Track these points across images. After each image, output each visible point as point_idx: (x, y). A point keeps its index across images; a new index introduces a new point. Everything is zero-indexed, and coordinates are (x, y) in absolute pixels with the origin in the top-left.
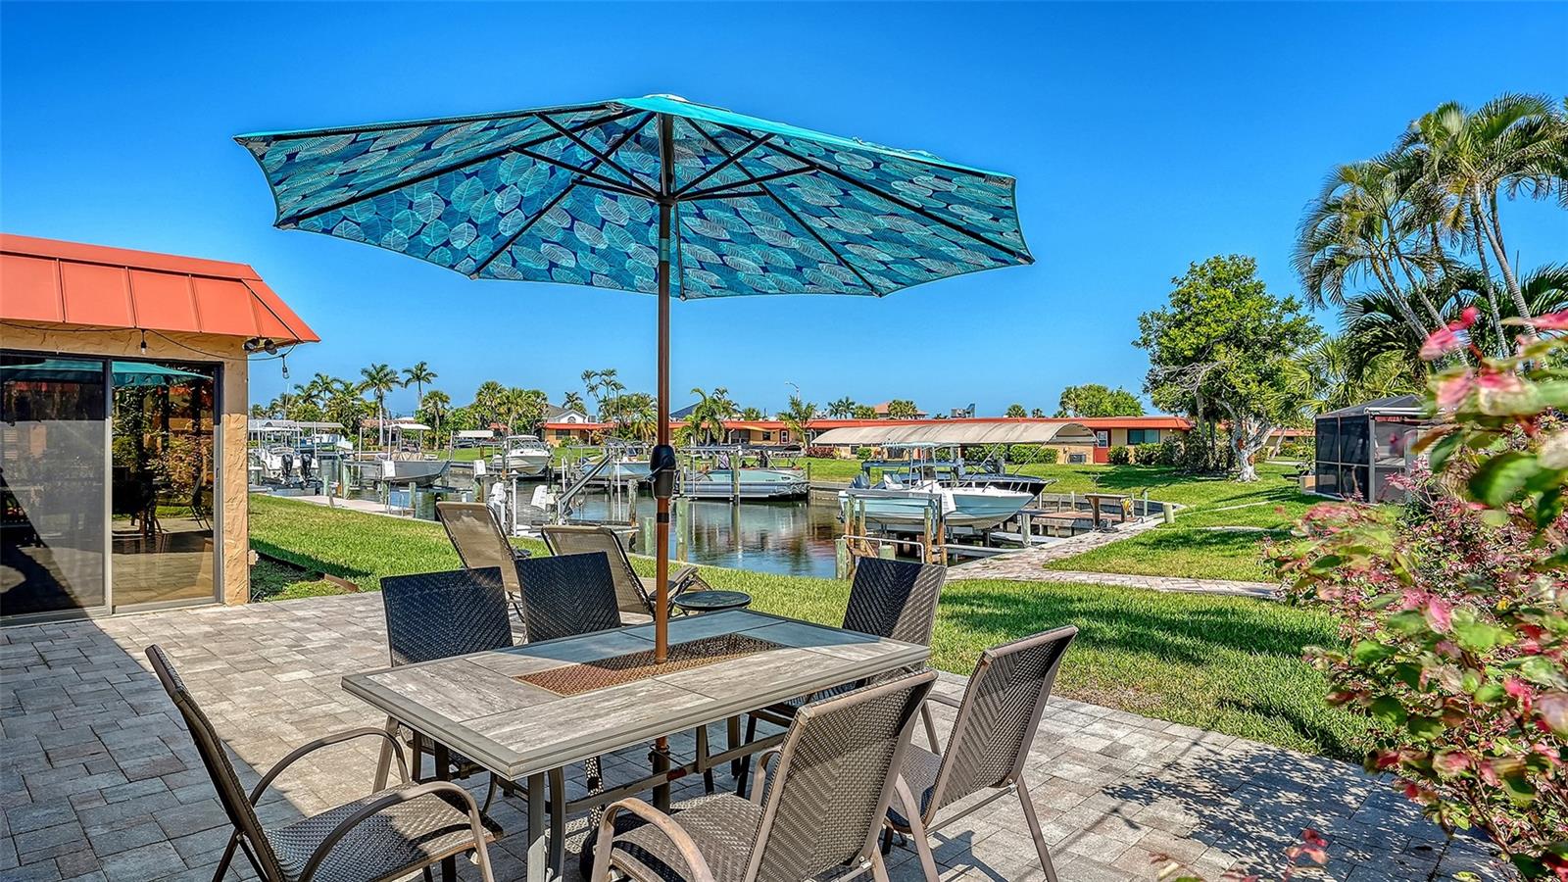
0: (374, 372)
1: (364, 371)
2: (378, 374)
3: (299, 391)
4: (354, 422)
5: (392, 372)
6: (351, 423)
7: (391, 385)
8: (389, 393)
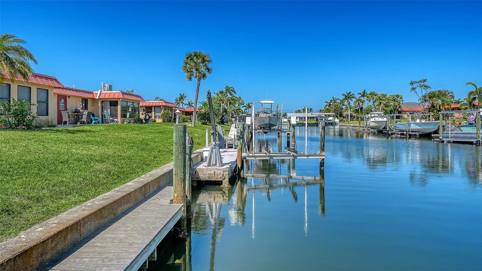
0: (347, 95)
1: (343, 95)
2: (348, 95)
3: (327, 104)
4: (340, 113)
5: (353, 94)
6: (339, 113)
7: (352, 99)
8: (352, 101)
